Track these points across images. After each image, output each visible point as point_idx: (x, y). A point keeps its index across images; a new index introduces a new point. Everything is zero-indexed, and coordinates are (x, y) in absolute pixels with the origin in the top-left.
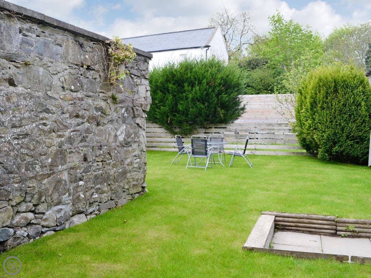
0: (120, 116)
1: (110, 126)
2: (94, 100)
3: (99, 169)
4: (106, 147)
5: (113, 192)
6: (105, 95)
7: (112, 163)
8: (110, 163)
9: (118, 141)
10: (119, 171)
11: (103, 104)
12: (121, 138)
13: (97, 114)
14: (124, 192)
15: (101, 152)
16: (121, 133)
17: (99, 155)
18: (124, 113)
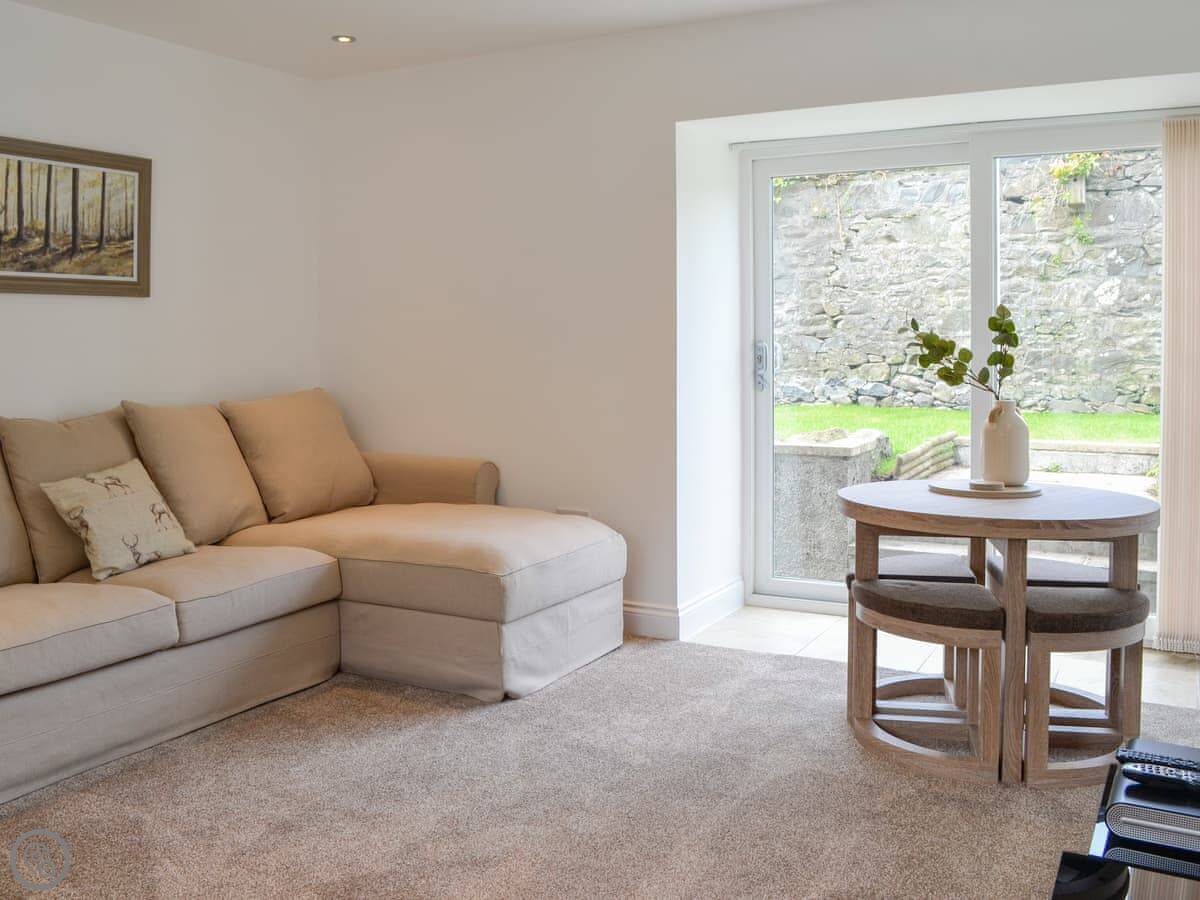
0: (1102, 264)
1: (1073, 281)
2: (1029, 244)
3: (1045, 345)
4: (1062, 313)
5: (1085, 387)
6: (1053, 233)
7: (1080, 339)
8: (1073, 339)
9: (1097, 305)
10: (1101, 355)
11: (1053, 249)
12: (1108, 300)
13: (1038, 263)
14: (1120, 394)
15: (1050, 320)
16: (1106, 292)
17: (1041, 324)
18: (1116, 258)
